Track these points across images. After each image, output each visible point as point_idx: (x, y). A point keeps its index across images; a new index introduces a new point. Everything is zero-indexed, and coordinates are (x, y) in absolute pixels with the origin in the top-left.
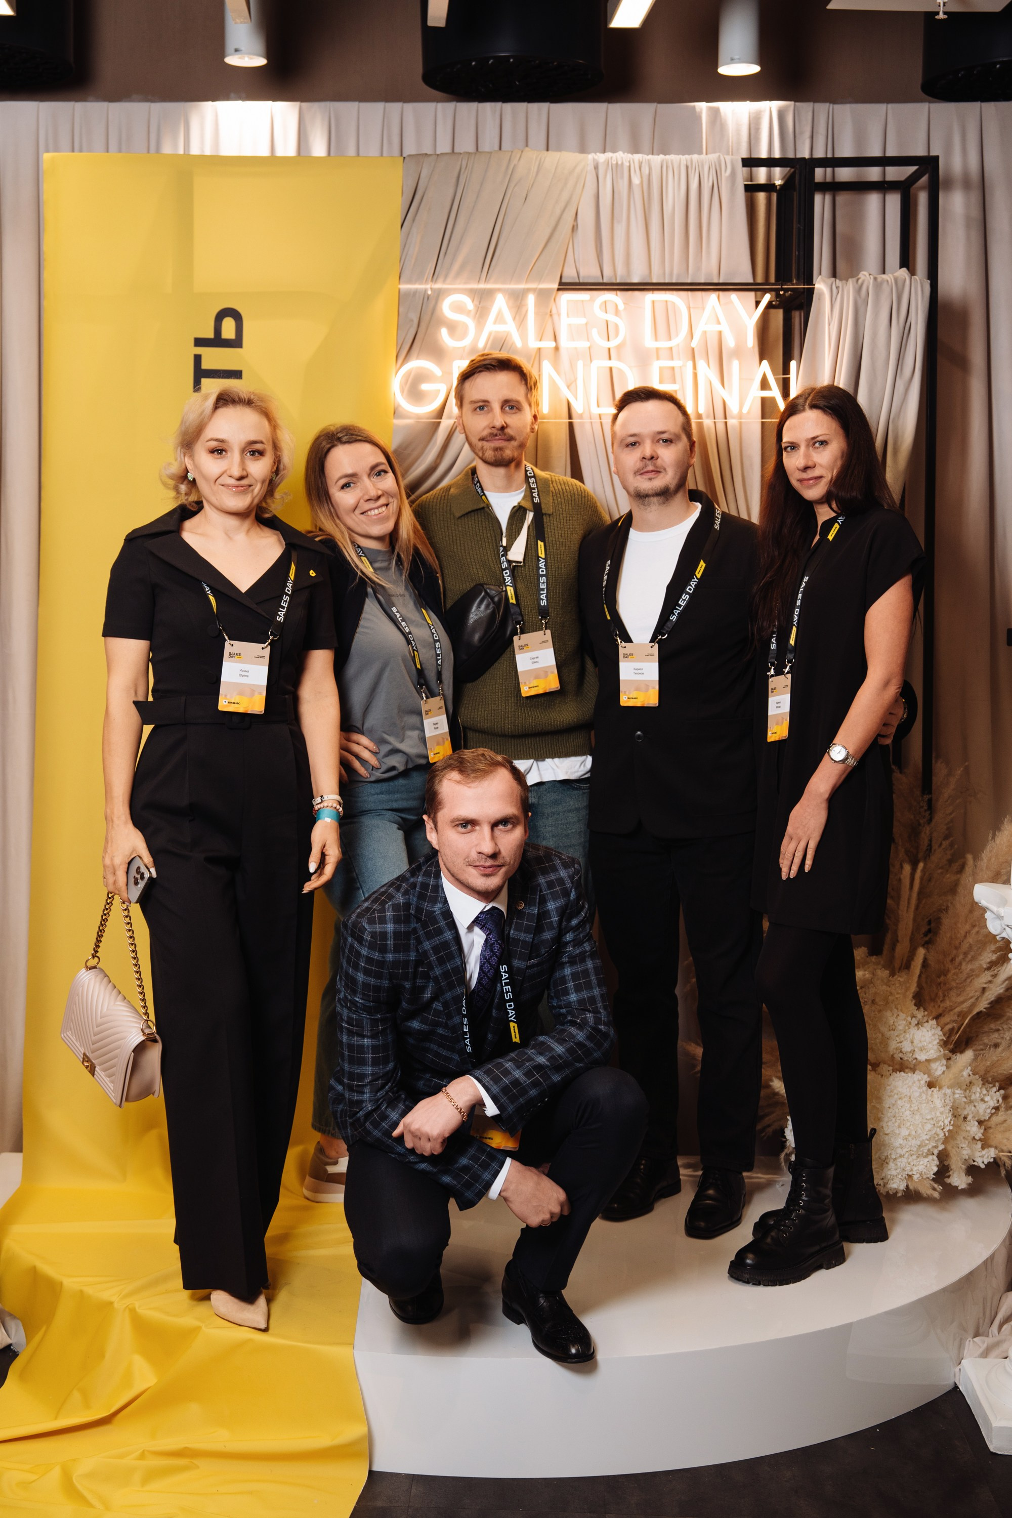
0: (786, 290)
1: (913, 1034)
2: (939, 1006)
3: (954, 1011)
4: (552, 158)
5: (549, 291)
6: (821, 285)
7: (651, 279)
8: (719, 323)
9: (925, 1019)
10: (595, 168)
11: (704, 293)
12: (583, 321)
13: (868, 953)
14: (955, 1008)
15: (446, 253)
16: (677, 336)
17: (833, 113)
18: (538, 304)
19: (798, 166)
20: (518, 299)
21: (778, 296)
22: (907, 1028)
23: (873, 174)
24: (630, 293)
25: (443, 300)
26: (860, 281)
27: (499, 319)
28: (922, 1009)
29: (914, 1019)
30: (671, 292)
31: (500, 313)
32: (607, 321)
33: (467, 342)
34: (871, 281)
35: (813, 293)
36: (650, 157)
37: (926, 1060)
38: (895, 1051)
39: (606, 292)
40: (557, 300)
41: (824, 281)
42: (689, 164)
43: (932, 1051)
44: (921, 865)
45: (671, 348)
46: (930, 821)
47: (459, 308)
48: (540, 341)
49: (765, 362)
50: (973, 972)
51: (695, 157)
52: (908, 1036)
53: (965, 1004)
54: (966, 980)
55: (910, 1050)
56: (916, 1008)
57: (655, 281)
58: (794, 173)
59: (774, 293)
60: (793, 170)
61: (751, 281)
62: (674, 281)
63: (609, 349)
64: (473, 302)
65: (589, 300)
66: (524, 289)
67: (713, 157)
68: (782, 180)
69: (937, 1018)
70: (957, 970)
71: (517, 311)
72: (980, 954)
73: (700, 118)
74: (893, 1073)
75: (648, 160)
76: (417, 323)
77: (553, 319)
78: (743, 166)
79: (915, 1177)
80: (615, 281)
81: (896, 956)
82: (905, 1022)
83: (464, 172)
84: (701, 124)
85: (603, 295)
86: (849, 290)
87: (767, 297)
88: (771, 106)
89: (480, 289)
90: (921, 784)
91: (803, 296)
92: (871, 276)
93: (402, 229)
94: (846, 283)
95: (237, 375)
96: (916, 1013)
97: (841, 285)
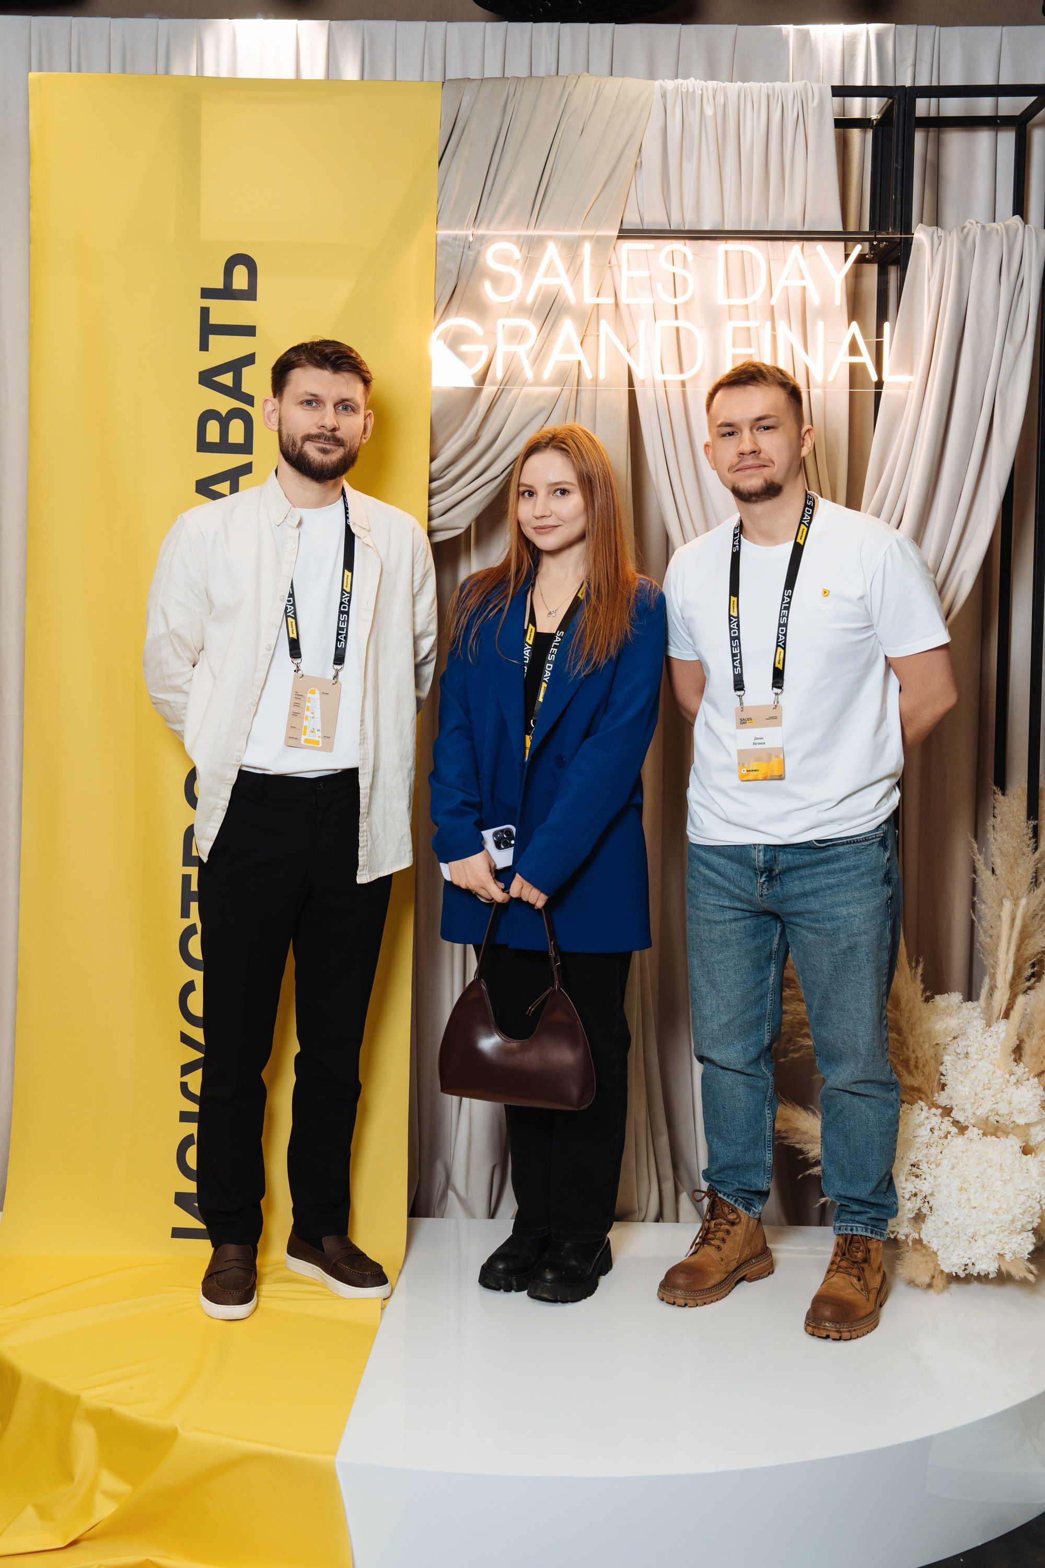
0: (880, 240)
1: (1012, 1094)
4: (613, 85)
5: (608, 238)
6: (921, 235)
7: (724, 227)
8: (803, 278)
9: (1026, 1076)
10: (662, 98)
11: (785, 243)
12: (647, 274)
13: (963, 999)
15: (490, 194)
16: (754, 292)
17: (939, 36)
18: (594, 254)
19: (896, 97)
20: (571, 248)
21: (872, 247)
22: (1004, 1086)
23: (984, 106)
24: (700, 242)
25: (487, 248)
26: (966, 230)
27: (551, 271)
28: (1019, 1064)
29: (1012, 1076)
30: (748, 242)
31: (551, 265)
32: (674, 274)
33: (514, 296)
34: (981, 229)
35: (911, 244)
36: (727, 84)
37: (1026, 1124)
38: (990, 1114)
39: (673, 241)
40: (616, 248)
41: (924, 231)
42: (771, 93)
43: (1033, 1114)
44: (1023, 902)
45: (747, 306)
46: (1036, 848)
47: (505, 258)
48: (597, 296)
49: (854, 324)
51: (778, 84)
52: (1005, 1096)
55: (1007, 1113)
56: (1016, 1064)
57: (727, 228)
58: (892, 103)
59: (867, 244)
60: (891, 101)
61: (841, 229)
62: (751, 229)
63: (676, 307)
64: (520, 251)
66: (579, 236)
67: (799, 84)
68: (878, 114)
69: (1039, 1075)
71: (571, 262)
73: (787, 42)
74: (985, 1137)
75: (724, 87)
76: (457, 275)
77: (612, 270)
78: (834, 95)
79: (1007, 1257)
80: (683, 229)
81: (994, 1004)
82: (1001, 1080)
83: (512, 100)
84: (788, 49)
85: (672, 243)
86: (953, 241)
87: (858, 248)
88: (868, 29)
89: (529, 236)
90: (1026, 807)
91: (899, 248)
92: (978, 224)
93: (440, 166)
94: (949, 232)
95: (249, 331)
96: (1014, 1068)
97: (943, 235)
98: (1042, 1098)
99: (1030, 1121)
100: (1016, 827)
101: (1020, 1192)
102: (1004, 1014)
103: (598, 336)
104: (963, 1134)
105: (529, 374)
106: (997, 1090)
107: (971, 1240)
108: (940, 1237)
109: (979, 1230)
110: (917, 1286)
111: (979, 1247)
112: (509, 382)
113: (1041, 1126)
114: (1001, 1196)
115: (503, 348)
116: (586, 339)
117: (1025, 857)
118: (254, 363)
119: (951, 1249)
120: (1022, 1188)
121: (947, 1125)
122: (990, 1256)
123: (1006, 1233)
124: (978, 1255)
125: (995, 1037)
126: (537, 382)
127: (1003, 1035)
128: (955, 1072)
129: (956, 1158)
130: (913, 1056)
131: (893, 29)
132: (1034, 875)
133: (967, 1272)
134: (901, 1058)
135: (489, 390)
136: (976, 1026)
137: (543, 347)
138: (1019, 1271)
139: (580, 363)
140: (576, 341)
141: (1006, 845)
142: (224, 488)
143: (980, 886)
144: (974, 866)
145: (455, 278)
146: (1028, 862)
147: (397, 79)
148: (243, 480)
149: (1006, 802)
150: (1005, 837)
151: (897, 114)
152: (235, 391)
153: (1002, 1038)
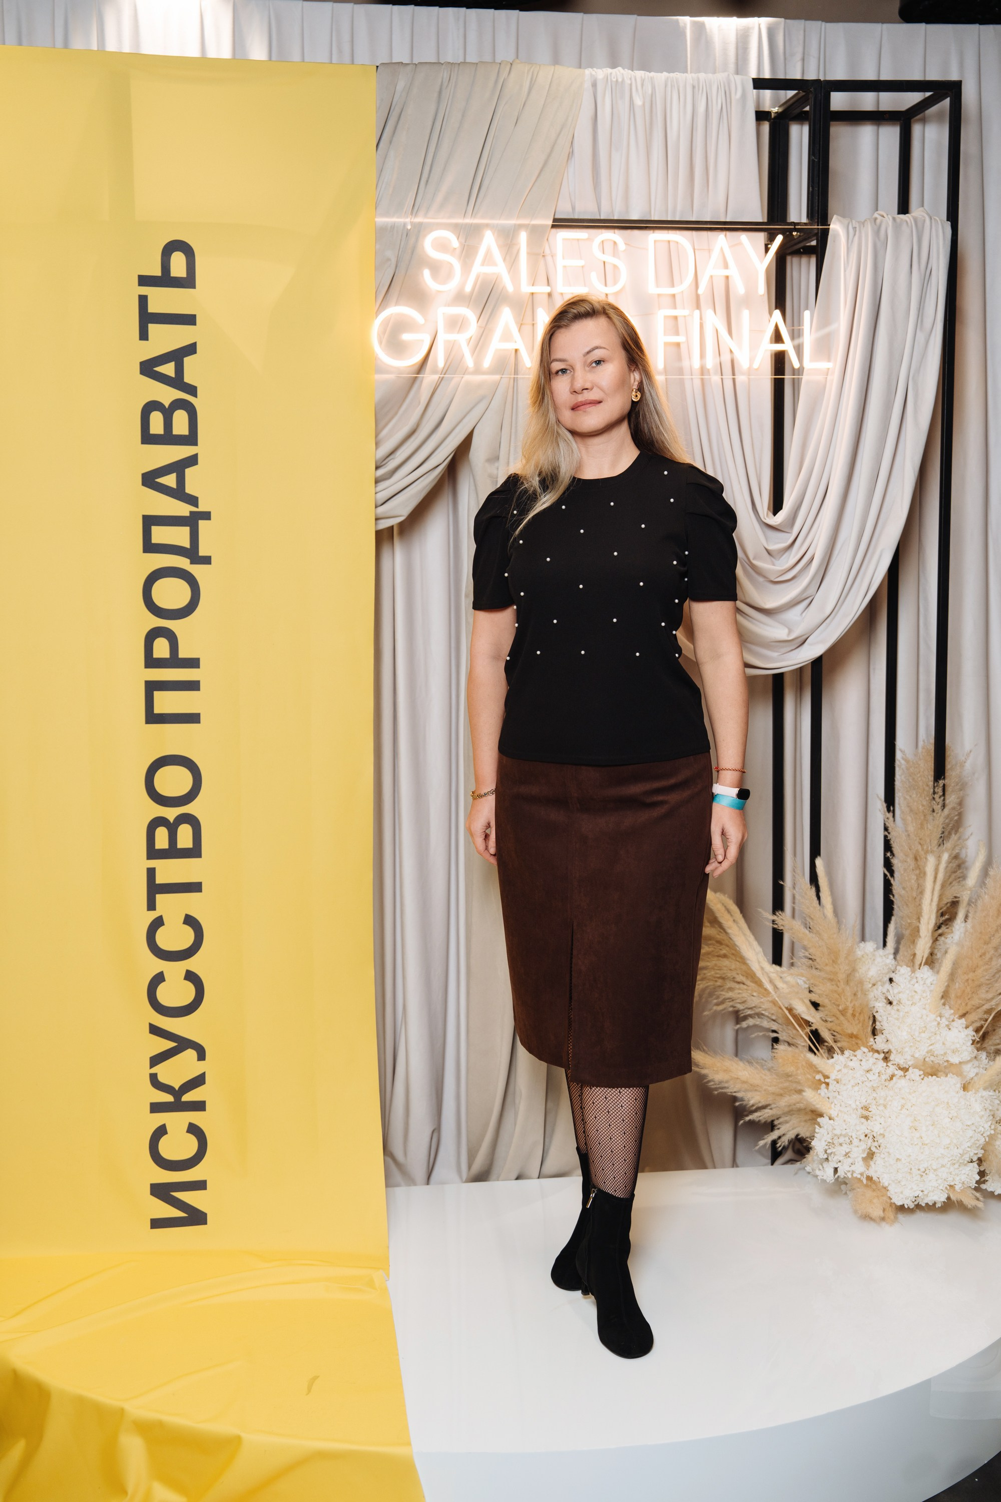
0: (798, 231)
2: (966, 1004)
3: (981, 1008)
4: (546, 73)
5: (543, 227)
6: (836, 226)
7: (651, 216)
8: (726, 266)
9: (952, 1017)
10: (592, 86)
11: (710, 233)
12: (581, 263)
14: (983, 1005)
15: (427, 181)
16: (682, 283)
17: (826, 31)
18: (530, 243)
19: (811, 90)
20: (508, 238)
21: (790, 236)
22: (937, 1029)
24: (629, 232)
25: (425, 236)
26: (876, 224)
27: (488, 260)
28: (947, 1007)
29: (944, 1020)
30: (674, 232)
31: (488, 252)
32: (604, 262)
33: (452, 286)
34: (890, 222)
35: (828, 235)
36: (653, 74)
37: (960, 1063)
38: (927, 1055)
39: (603, 231)
40: (549, 239)
41: (840, 221)
42: (696, 84)
43: (965, 1053)
45: (674, 296)
46: (944, 806)
47: (442, 246)
48: (533, 285)
49: (777, 313)
51: (702, 76)
52: (938, 1037)
53: (995, 1001)
54: (994, 976)
55: (942, 1053)
56: (944, 1007)
57: (655, 218)
58: (799, 97)
61: (761, 220)
62: (677, 219)
64: (458, 239)
65: (587, 239)
66: (515, 225)
67: (721, 76)
68: (780, 107)
69: (963, 1016)
70: (987, 967)
71: (508, 250)
73: (684, 34)
74: (926, 1078)
75: (651, 79)
76: (395, 263)
77: (545, 261)
78: (754, 91)
79: (957, 1188)
80: (612, 218)
81: (917, 952)
82: (936, 1023)
83: (447, 86)
84: (686, 41)
85: (602, 234)
86: (868, 232)
87: (779, 239)
88: (760, 22)
89: (466, 224)
90: (933, 768)
91: (815, 238)
92: (889, 216)
93: (378, 152)
94: (863, 223)
95: (190, 320)
96: (943, 1012)
97: (857, 226)
98: (974, 1038)
99: (964, 1059)
100: (925, 786)
101: (968, 1127)
102: (927, 961)
103: (533, 324)
104: (905, 1076)
105: (470, 362)
106: (932, 1032)
107: (923, 1174)
108: (891, 1173)
109: (931, 1164)
110: (871, 1219)
111: (931, 1181)
112: (450, 371)
113: (972, 1063)
114: (951, 1132)
115: (443, 335)
116: (522, 327)
117: (935, 814)
118: (195, 353)
119: (903, 1183)
120: (969, 1123)
121: (892, 1069)
122: (941, 1188)
123: (956, 1166)
124: (930, 1188)
125: (921, 983)
126: (478, 371)
127: (928, 982)
128: (889, 1018)
129: (903, 1098)
130: (850, 1005)
131: (783, 23)
132: (943, 830)
133: (916, 1203)
134: (840, 1008)
135: (429, 379)
137: (482, 336)
138: (969, 1200)
139: (517, 351)
140: (514, 329)
141: (915, 804)
142: (170, 480)
143: (892, 842)
144: (885, 824)
145: (393, 266)
146: (938, 819)
147: (306, 59)
148: (189, 472)
149: (913, 763)
150: (914, 796)
151: (814, 108)
152: (177, 382)
153: (929, 985)
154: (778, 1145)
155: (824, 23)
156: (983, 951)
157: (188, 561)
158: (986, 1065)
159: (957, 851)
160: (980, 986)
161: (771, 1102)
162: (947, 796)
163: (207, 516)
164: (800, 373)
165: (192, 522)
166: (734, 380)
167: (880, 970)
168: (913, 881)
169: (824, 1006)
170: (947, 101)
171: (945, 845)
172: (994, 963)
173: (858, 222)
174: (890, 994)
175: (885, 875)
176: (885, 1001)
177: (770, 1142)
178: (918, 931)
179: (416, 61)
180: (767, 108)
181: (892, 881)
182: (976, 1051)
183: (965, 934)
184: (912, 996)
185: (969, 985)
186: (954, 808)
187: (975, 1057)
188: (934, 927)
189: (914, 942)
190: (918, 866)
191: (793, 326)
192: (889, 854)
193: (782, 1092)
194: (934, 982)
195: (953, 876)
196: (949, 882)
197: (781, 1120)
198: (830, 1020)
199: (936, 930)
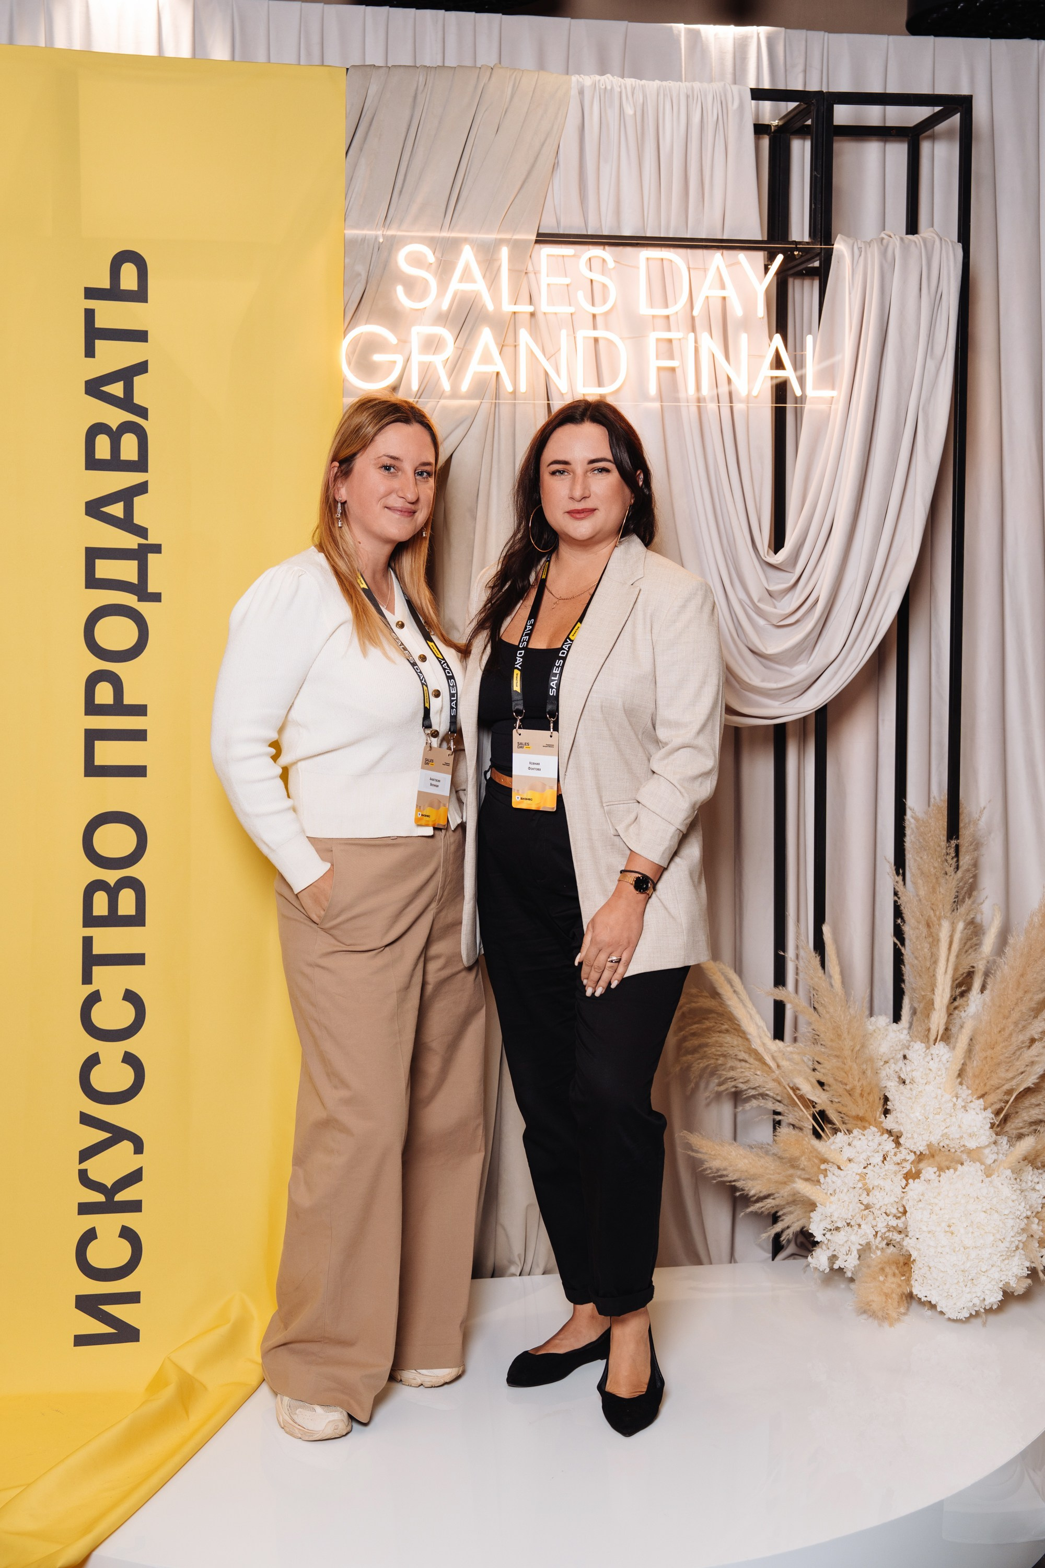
0: (799, 250)
1: (961, 1118)
2: (985, 1085)
3: (1001, 1089)
4: (529, 79)
5: (526, 242)
6: (840, 246)
7: (645, 232)
8: (723, 287)
9: (970, 1098)
10: (579, 93)
11: (705, 251)
12: (567, 281)
13: (892, 1019)
14: (1003, 1085)
15: (401, 192)
16: (676, 304)
17: (828, 42)
18: (511, 259)
19: (814, 101)
20: (488, 253)
22: (953, 1110)
24: (618, 248)
25: (398, 250)
26: (883, 242)
27: (467, 276)
28: (964, 1087)
29: (960, 1100)
30: (667, 249)
31: (467, 269)
32: (592, 281)
33: (428, 302)
34: (898, 243)
35: (832, 255)
36: (643, 82)
37: (977, 1148)
39: (591, 247)
40: (534, 255)
41: (844, 241)
42: (690, 93)
43: (983, 1137)
45: (668, 317)
46: (957, 868)
47: (417, 261)
49: (778, 338)
50: (1023, 1044)
51: (697, 85)
52: (954, 1119)
53: (1015, 1081)
54: (1014, 1053)
55: (958, 1137)
56: (960, 1086)
57: (648, 235)
60: (806, 106)
61: (760, 238)
62: (671, 236)
63: (594, 316)
64: (434, 254)
65: (574, 256)
66: (496, 239)
67: (717, 87)
68: (780, 120)
69: (982, 1096)
71: (488, 267)
72: (1030, 1023)
73: (678, 41)
75: (642, 86)
76: (366, 278)
77: (528, 278)
78: (753, 99)
80: (602, 234)
81: (931, 1026)
82: (951, 1104)
83: (423, 91)
84: (680, 49)
85: (589, 250)
86: (874, 252)
87: (780, 258)
88: (759, 31)
89: (443, 238)
90: (946, 827)
91: (818, 258)
92: (897, 236)
93: (348, 157)
94: (869, 244)
95: (140, 336)
96: (960, 1092)
97: (863, 246)
98: (992, 1121)
99: (982, 1144)
100: (936, 847)
102: (942, 1036)
103: (515, 346)
105: (446, 385)
106: (948, 1114)
112: (423, 394)
113: (991, 1148)
115: (417, 359)
116: (504, 348)
117: (947, 877)
118: (147, 372)
125: (937, 1060)
126: (455, 395)
127: (944, 1059)
128: (902, 1098)
130: (858, 1085)
131: (782, 32)
132: (957, 894)
134: (848, 1087)
136: (917, 1051)
137: (459, 358)
139: (498, 374)
140: (495, 351)
141: (926, 866)
142: (117, 510)
143: (902, 908)
144: (894, 888)
145: (364, 282)
146: (950, 882)
147: (272, 61)
148: (137, 500)
149: (923, 821)
150: (925, 857)
151: (816, 121)
152: (126, 403)
153: (945, 1062)
154: (782, 1239)
155: (826, 34)
156: (1002, 1026)
157: (136, 598)
158: (1007, 1151)
159: (972, 916)
160: (999, 1064)
161: (773, 1192)
162: (961, 858)
163: (157, 549)
164: (803, 402)
165: (141, 555)
166: (731, 408)
167: (892, 1046)
168: (926, 950)
169: (829, 1086)
170: (957, 117)
171: (959, 911)
172: (1014, 1039)
173: (864, 242)
174: (903, 1072)
175: (895, 944)
176: (898, 1080)
177: (773, 1236)
178: (933, 1004)
179: (389, 65)
180: (766, 121)
181: (903, 951)
182: (995, 1136)
183: (983, 1007)
184: (926, 1074)
185: (987, 1063)
186: (968, 870)
187: (995, 1143)
188: (950, 1000)
189: (928, 1016)
190: (931, 933)
191: (795, 351)
192: (899, 921)
193: (786, 1179)
194: (951, 1059)
195: (969, 944)
196: (965, 950)
197: (785, 1211)
198: (836, 1100)
199: (953, 1002)
